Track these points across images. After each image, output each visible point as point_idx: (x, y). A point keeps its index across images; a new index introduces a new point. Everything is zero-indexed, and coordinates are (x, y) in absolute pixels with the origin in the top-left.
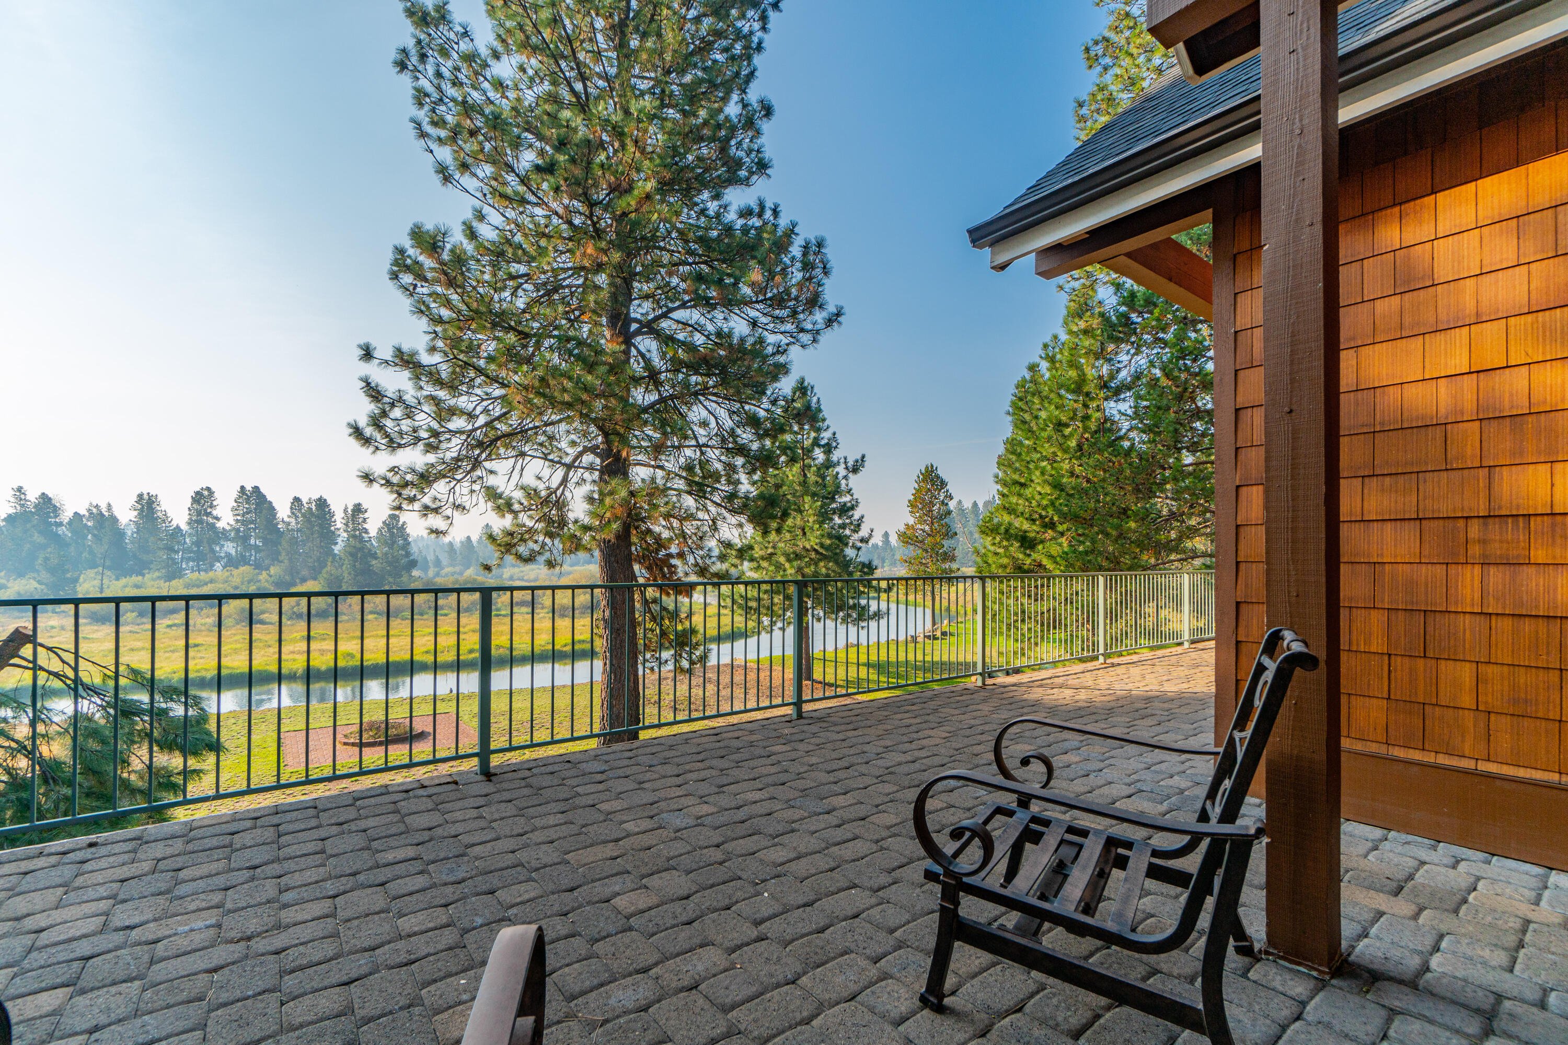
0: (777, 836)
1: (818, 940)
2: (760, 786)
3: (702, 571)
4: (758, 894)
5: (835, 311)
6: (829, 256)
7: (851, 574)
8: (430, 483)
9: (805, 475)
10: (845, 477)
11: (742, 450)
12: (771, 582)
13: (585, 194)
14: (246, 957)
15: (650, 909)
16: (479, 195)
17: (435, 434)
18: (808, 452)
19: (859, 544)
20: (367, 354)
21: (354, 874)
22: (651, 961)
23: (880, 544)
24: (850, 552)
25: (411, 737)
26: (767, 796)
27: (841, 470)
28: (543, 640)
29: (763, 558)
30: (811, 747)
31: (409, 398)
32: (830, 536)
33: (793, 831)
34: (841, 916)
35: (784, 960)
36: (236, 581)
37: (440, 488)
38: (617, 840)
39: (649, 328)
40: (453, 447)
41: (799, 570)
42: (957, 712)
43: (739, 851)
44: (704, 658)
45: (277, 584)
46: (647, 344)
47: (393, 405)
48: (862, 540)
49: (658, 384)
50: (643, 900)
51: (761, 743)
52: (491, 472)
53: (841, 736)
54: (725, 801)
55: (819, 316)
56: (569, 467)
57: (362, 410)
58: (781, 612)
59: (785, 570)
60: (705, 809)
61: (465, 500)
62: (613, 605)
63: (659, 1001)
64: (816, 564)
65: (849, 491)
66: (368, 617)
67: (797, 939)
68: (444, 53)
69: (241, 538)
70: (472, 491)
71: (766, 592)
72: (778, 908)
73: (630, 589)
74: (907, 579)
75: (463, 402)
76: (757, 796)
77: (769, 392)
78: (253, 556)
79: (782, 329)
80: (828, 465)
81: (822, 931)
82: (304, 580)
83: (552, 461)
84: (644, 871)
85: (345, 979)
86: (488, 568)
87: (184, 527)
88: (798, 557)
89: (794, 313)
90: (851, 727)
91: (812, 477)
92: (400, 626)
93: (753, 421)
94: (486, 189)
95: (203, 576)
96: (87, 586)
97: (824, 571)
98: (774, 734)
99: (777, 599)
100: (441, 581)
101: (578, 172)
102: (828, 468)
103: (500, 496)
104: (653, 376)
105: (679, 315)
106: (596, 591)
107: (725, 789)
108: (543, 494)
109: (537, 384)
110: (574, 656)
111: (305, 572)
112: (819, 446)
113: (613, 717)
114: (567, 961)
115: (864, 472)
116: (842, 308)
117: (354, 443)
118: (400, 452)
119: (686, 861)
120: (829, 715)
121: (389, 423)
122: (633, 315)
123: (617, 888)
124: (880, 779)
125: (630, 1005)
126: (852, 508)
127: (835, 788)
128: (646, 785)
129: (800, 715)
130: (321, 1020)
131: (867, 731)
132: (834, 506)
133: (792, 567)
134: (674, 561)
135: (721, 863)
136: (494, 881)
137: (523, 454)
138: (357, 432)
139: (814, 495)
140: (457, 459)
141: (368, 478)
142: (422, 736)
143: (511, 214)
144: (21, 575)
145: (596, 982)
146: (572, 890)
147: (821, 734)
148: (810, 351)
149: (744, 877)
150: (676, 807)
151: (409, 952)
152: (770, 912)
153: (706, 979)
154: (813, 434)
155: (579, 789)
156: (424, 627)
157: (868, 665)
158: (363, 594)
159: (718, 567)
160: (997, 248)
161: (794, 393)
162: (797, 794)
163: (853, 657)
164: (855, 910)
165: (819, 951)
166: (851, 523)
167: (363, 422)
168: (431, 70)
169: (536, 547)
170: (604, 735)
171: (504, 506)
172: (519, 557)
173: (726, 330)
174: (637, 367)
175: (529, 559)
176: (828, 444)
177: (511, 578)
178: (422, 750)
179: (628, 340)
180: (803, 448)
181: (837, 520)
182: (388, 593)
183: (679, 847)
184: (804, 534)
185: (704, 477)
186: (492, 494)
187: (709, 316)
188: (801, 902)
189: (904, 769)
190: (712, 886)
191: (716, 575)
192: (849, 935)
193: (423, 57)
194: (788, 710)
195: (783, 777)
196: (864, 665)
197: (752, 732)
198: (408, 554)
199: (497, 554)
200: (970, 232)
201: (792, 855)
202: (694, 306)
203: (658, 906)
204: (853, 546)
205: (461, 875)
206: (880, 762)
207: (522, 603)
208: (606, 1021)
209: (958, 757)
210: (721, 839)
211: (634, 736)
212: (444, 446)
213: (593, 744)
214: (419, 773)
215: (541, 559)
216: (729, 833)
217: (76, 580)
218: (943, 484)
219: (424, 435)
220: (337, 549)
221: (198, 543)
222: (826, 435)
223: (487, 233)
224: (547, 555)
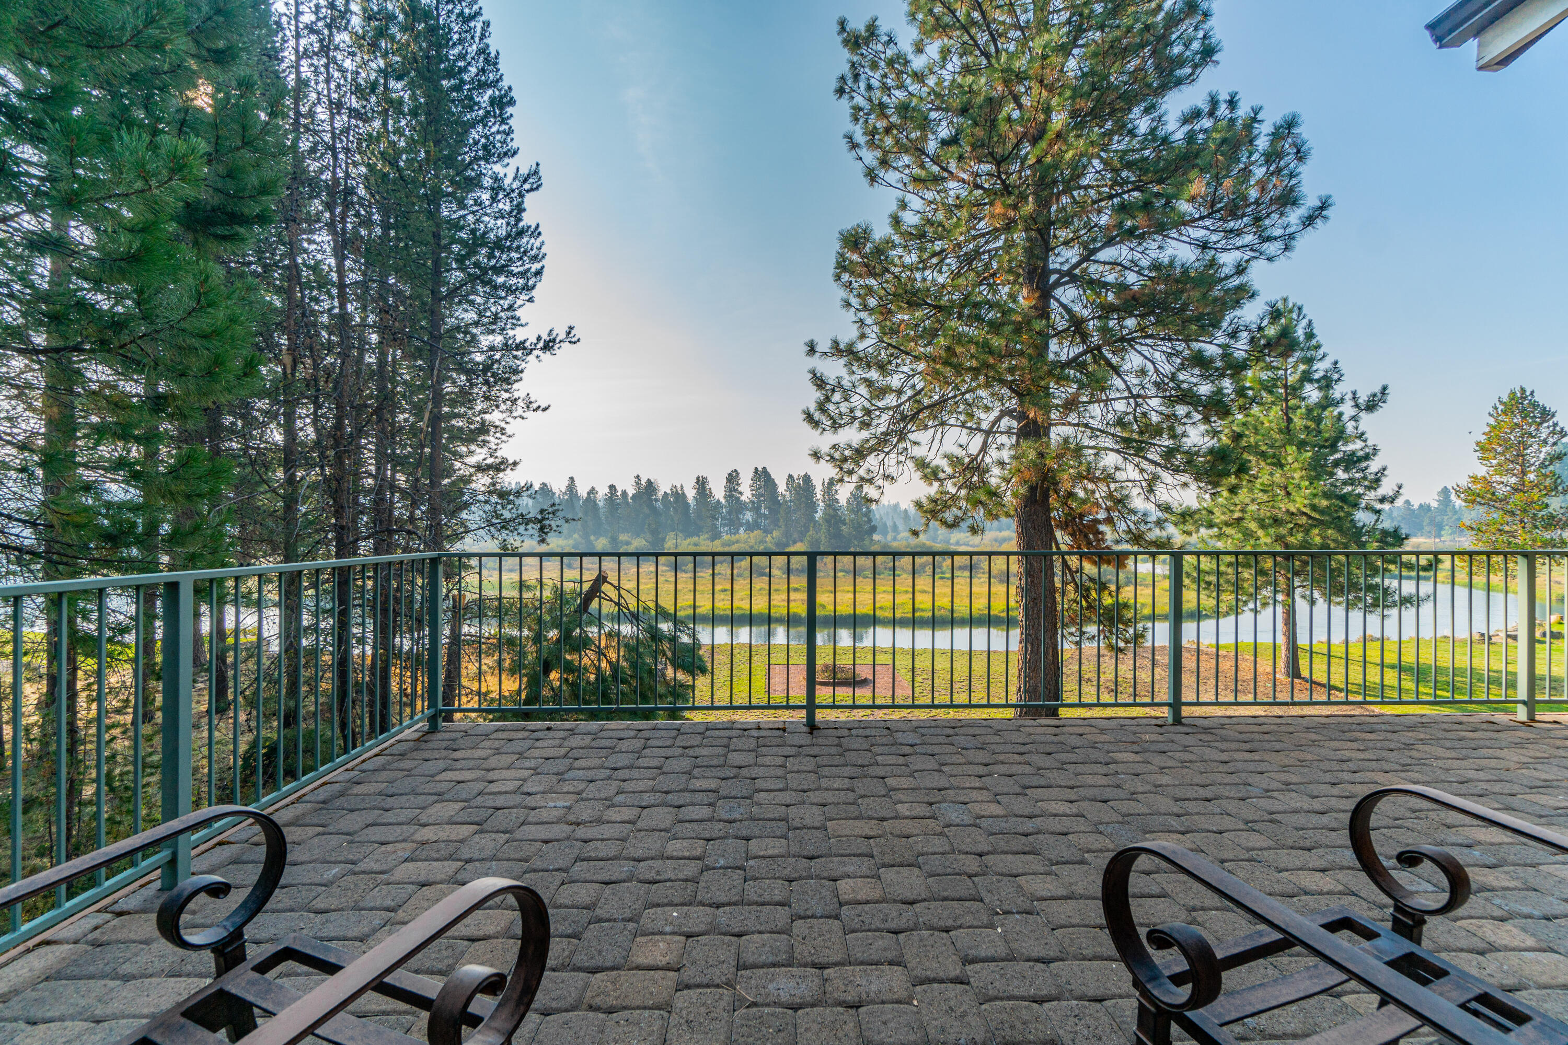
0: (1057, 863)
1: (1028, 1011)
2: (1073, 798)
3: (1137, 538)
4: (992, 926)
5: (1319, 204)
6: (1305, 136)
7: (1363, 545)
8: (864, 457)
9: (1290, 420)
10: (1354, 418)
11: (1187, 397)
12: (1236, 554)
13: (991, 154)
14: (568, 838)
15: (867, 902)
16: (900, 185)
17: (868, 412)
18: (1294, 390)
19: (1378, 506)
20: (812, 349)
21: (667, 793)
22: (834, 959)
23: (1434, 504)
24: (1363, 517)
25: (855, 682)
26: (1075, 811)
27: (1347, 409)
28: (980, 605)
29: (1227, 524)
30: (1170, 763)
31: (846, 384)
32: (1326, 495)
33: (1082, 862)
34: (1078, 992)
35: (969, 1019)
36: (752, 542)
37: (872, 461)
38: (883, 820)
39: (1071, 276)
40: (882, 423)
41: (1279, 538)
42: (1452, 754)
43: (1001, 868)
44: (1138, 638)
45: (777, 545)
46: (1067, 294)
47: (833, 391)
48: (1382, 500)
49: (1084, 337)
50: (866, 890)
51: (1106, 747)
52: (916, 443)
53: (1224, 757)
54: (1020, 805)
55: (1294, 216)
56: (988, 433)
57: (811, 397)
58: (1252, 590)
59: (1258, 539)
60: (994, 809)
61: (893, 471)
62: (1029, 573)
63: (813, 1005)
64: (1307, 532)
65: (1361, 436)
66: (839, 574)
67: (1002, 999)
68: (874, 66)
69: (756, 509)
70: (899, 462)
71: (1229, 565)
72: (1002, 951)
73: (1048, 557)
74: (1471, 554)
75: (895, 381)
76: (1064, 808)
77: (1225, 324)
78: (762, 522)
79: (1239, 244)
80: (1327, 403)
81: (1040, 1001)
82: (795, 542)
83: (970, 428)
84: (888, 859)
85: (607, 879)
86: (915, 533)
87: (723, 501)
88: (1276, 521)
89: (1257, 219)
90: (1248, 746)
91: (1298, 421)
92: (864, 585)
93: (1200, 361)
94: (906, 179)
95: (734, 538)
96: (669, 546)
97: (1318, 540)
98: (1132, 738)
99: (1247, 574)
100: (896, 545)
101: (980, 132)
102: (1324, 408)
103: (928, 466)
104: (1077, 327)
105: (1105, 255)
106: (1013, 558)
107: (1028, 791)
108: (967, 460)
109: (943, 353)
110: (989, 621)
111: (795, 536)
112: (1311, 381)
113: (1029, 690)
114: (762, 928)
115: (1384, 411)
116: (1329, 197)
117: (807, 427)
118: (840, 431)
119: (935, 863)
120: (1222, 726)
121: (831, 407)
122: (1052, 266)
123: (850, 870)
124: (1250, 825)
125: (784, 997)
126: (1367, 457)
127: (1174, 822)
128: (945, 768)
129: (1178, 720)
130: (573, 907)
131: (1267, 756)
132: (1337, 456)
133: (1268, 535)
134: (1102, 528)
135: (970, 876)
136: (755, 829)
137: (943, 424)
138: (809, 418)
139: (1302, 445)
140: (886, 434)
141: (816, 455)
142: (864, 682)
143: (930, 195)
144: (638, 536)
145: (771, 959)
146: (811, 858)
147: (1195, 749)
148: (1282, 262)
149: (987, 900)
150: (962, 799)
151: (658, 873)
152: (990, 952)
153: (872, 1002)
154: (1302, 367)
155: (879, 758)
156: (884, 585)
157: (1401, 668)
158: (835, 554)
159: (1155, 534)
160: (1488, 35)
161: (1262, 319)
162: (1116, 817)
163: (1374, 654)
164: (1100, 992)
165: (1018, 1024)
166: (1365, 478)
167: (812, 407)
168: (862, 85)
169: (960, 514)
170: (1021, 706)
171: (930, 473)
172: (944, 523)
173: (1166, 260)
174: (1059, 320)
175: (953, 525)
176: (1325, 377)
177: (958, 543)
178: (864, 695)
179: (1045, 293)
180: (1286, 386)
181: (1341, 474)
182: (855, 554)
183: (938, 844)
184: (1288, 494)
185: (1141, 433)
186: (921, 464)
187: (1140, 249)
188: (1035, 954)
189: (1300, 820)
190: (945, 899)
191: (1153, 543)
192: (1072, 1020)
193: (856, 77)
194: (1165, 712)
195: (1108, 793)
196: (1392, 667)
197: (1102, 731)
198: (870, 520)
199: (924, 520)
200: (1431, 27)
201: (1062, 892)
202: (1121, 242)
203: (877, 902)
204: (1368, 508)
205: (735, 815)
206: (1264, 803)
207: (961, 568)
208: (754, 1004)
209: (1408, 823)
210: (988, 848)
211: (1053, 713)
212: (875, 422)
213: (1009, 713)
214: (858, 715)
215: (964, 525)
216: (1002, 843)
217: (664, 539)
218: (1546, 414)
219: (858, 414)
220: (818, 515)
221: (729, 513)
222: (1321, 368)
223: (910, 219)
224: (969, 522)
